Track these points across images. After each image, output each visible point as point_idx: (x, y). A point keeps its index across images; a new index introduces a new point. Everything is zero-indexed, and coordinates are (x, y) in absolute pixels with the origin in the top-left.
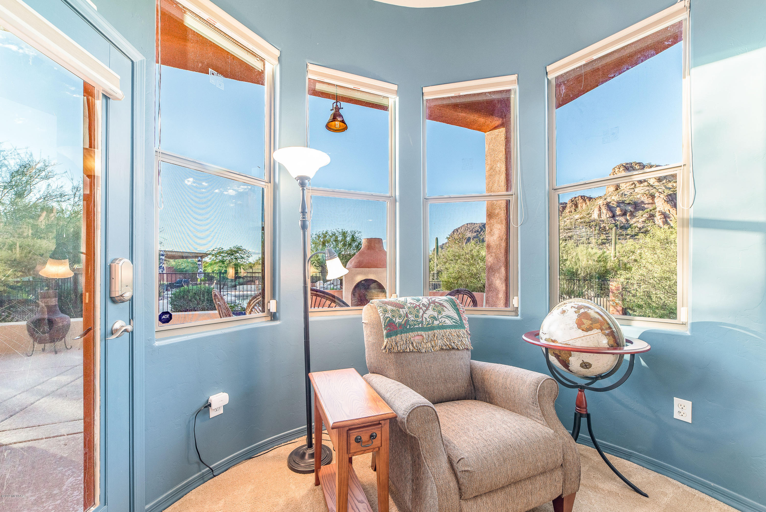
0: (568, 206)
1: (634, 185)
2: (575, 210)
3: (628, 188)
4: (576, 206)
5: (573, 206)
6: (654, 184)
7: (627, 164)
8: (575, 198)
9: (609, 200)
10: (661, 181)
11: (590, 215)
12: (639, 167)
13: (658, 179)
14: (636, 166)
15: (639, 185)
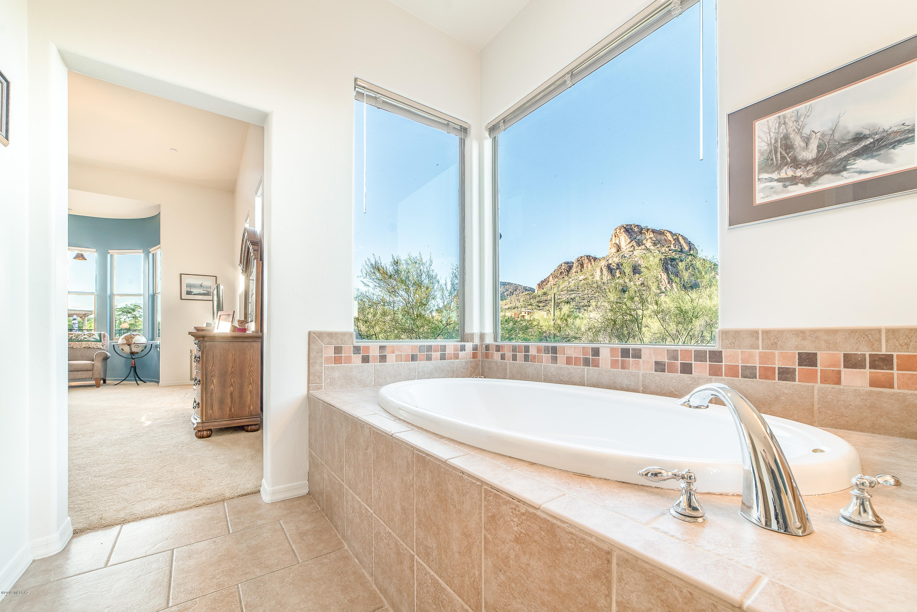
0: (574, 265)
1: (633, 248)
2: (581, 271)
3: (628, 250)
4: (582, 265)
5: (579, 266)
6: (650, 248)
7: (627, 225)
8: (581, 257)
9: (610, 262)
10: (656, 245)
11: (593, 276)
12: (637, 230)
13: (654, 243)
14: (635, 228)
15: (637, 248)
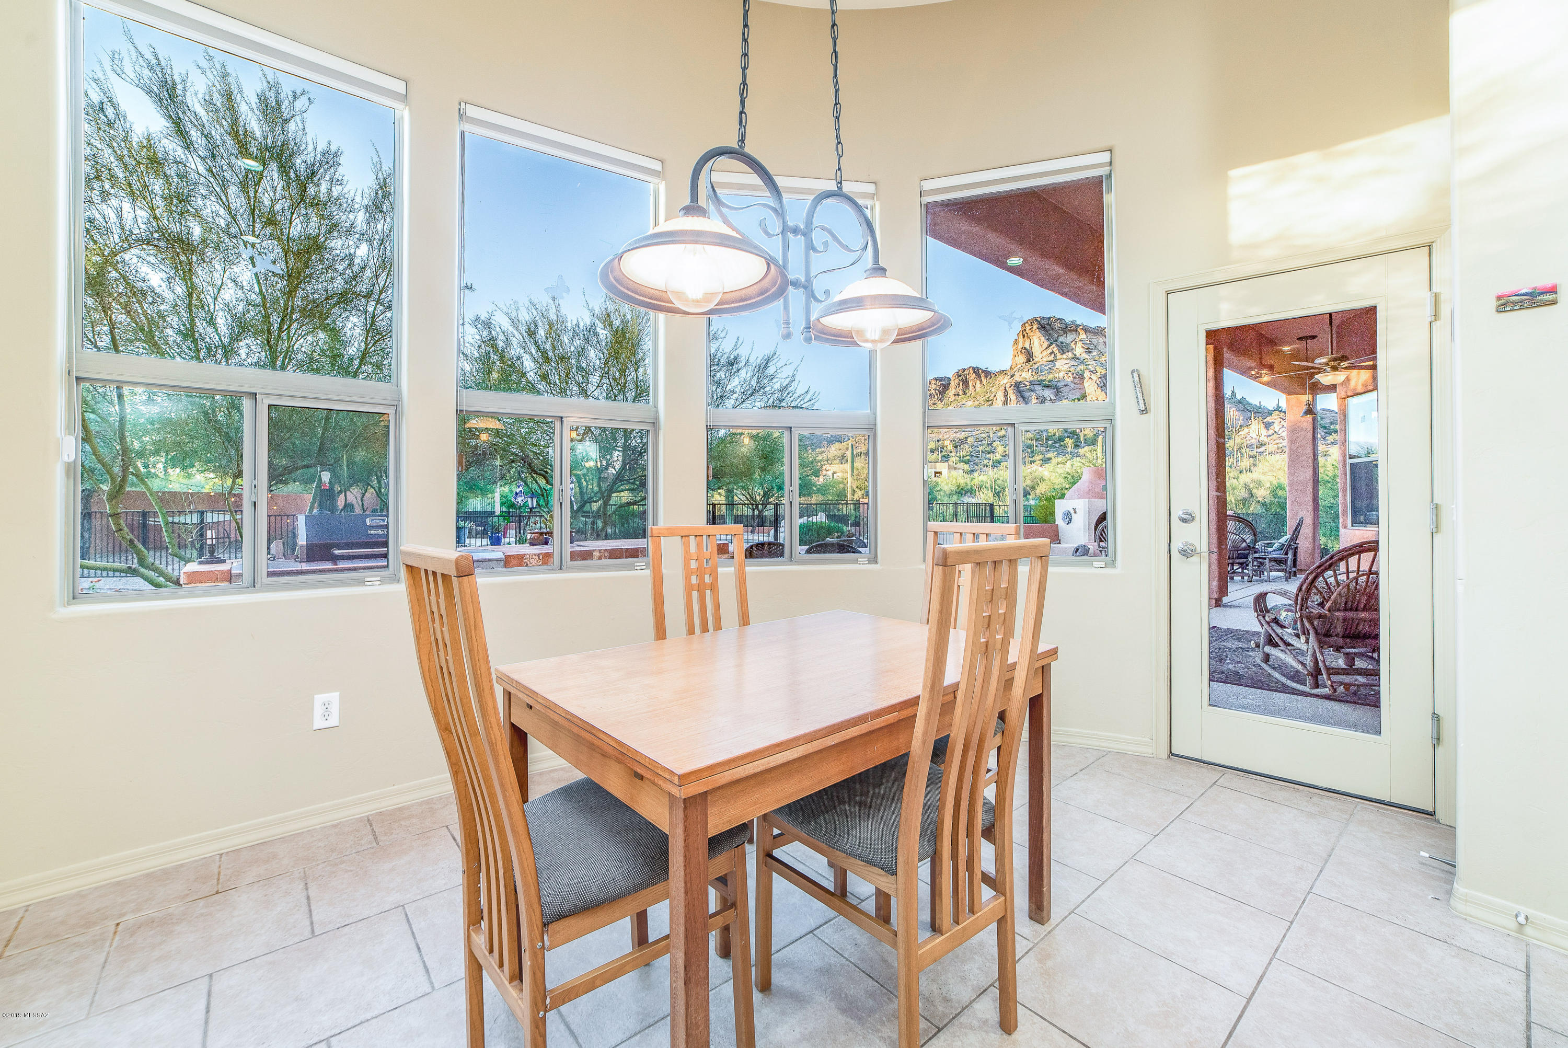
0: (953, 383)
2: (965, 393)
4: (966, 383)
5: (961, 384)
8: (964, 370)
10: (1091, 352)
11: (990, 402)
12: (1059, 326)
13: (1086, 349)
14: (1056, 324)
